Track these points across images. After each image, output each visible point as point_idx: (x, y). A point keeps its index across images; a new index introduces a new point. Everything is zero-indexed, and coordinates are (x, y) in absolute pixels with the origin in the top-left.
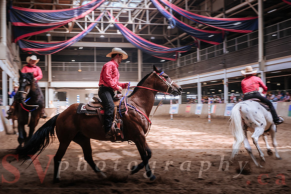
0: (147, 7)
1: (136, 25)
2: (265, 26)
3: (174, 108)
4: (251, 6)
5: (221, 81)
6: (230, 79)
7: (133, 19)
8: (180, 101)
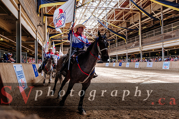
0: (98, 27)
1: (93, 34)
2: (142, 33)
3: (107, 64)
4: (137, 26)
5: (125, 54)
6: (128, 53)
7: (92, 32)
8: (110, 62)
